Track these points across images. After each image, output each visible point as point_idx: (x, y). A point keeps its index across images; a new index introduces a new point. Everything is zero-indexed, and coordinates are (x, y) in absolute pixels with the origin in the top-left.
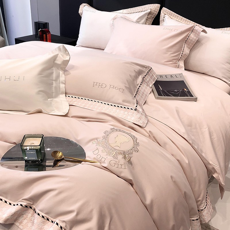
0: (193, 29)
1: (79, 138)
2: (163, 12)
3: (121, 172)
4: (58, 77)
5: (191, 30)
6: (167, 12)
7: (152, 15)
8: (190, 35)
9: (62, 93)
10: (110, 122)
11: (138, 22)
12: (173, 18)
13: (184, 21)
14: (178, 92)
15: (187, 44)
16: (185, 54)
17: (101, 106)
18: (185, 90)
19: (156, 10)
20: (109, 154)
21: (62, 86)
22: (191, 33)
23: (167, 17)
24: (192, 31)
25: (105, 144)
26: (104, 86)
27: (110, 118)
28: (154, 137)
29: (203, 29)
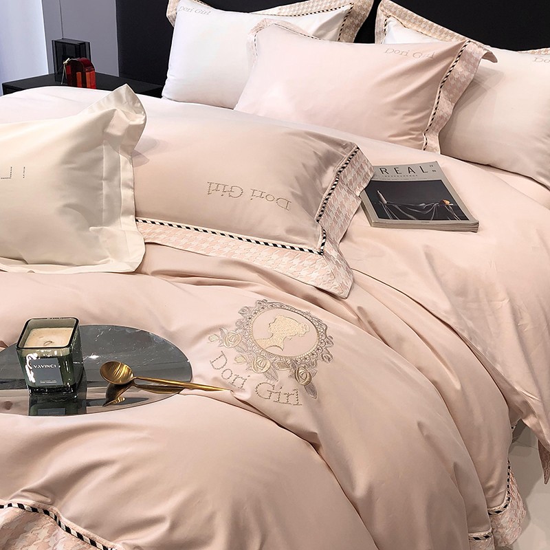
0: (462, 51)
1: (174, 328)
2: (383, 11)
3: (287, 414)
4: (115, 169)
5: (456, 53)
6: (393, 10)
7: (356, 18)
8: (453, 66)
9: (126, 213)
10: (255, 285)
11: (319, 35)
12: (410, 25)
13: (438, 33)
14: (428, 208)
15: (445, 89)
16: (442, 117)
17: (230, 244)
18: (447, 202)
19: (365, 7)
20: (254, 366)
21: (126, 193)
22: (456, 61)
23: (393, 22)
24: (459, 56)
25: (244, 340)
26: (237, 192)
27: (254, 276)
28: (370, 323)
29: (486, 52)
